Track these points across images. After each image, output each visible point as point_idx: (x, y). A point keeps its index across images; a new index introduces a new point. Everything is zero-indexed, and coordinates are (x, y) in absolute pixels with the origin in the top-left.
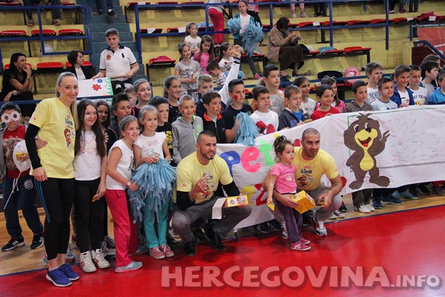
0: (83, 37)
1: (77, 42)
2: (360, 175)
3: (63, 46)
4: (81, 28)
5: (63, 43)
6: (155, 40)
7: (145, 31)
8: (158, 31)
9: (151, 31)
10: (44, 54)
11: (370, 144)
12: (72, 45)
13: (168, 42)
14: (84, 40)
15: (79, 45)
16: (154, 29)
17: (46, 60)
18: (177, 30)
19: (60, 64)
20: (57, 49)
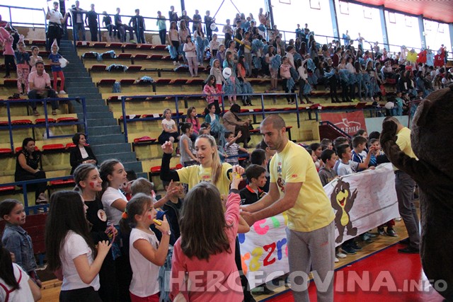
0: (77, 123)
1: (72, 127)
2: (341, 229)
3: (60, 131)
4: (74, 116)
5: (60, 128)
6: (133, 124)
7: (128, 117)
8: (137, 117)
9: (132, 116)
10: (48, 137)
11: (345, 203)
12: (68, 130)
13: (143, 125)
14: (78, 125)
15: (73, 130)
16: (135, 115)
17: (50, 142)
18: (152, 116)
19: (61, 145)
20: (55, 134)
